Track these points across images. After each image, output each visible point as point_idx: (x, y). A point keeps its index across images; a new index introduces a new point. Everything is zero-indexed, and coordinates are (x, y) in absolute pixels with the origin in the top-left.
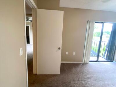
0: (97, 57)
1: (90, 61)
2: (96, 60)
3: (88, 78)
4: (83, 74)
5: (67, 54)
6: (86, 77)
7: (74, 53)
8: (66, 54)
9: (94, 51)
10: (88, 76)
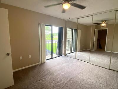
0: (51, 55)
1: (46, 60)
2: (51, 57)
3: (45, 75)
4: (40, 74)
5: (22, 59)
6: (43, 76)
7: (30, 56)
8: (20, 59)
9: (49, 50)
10: (45, 73)
